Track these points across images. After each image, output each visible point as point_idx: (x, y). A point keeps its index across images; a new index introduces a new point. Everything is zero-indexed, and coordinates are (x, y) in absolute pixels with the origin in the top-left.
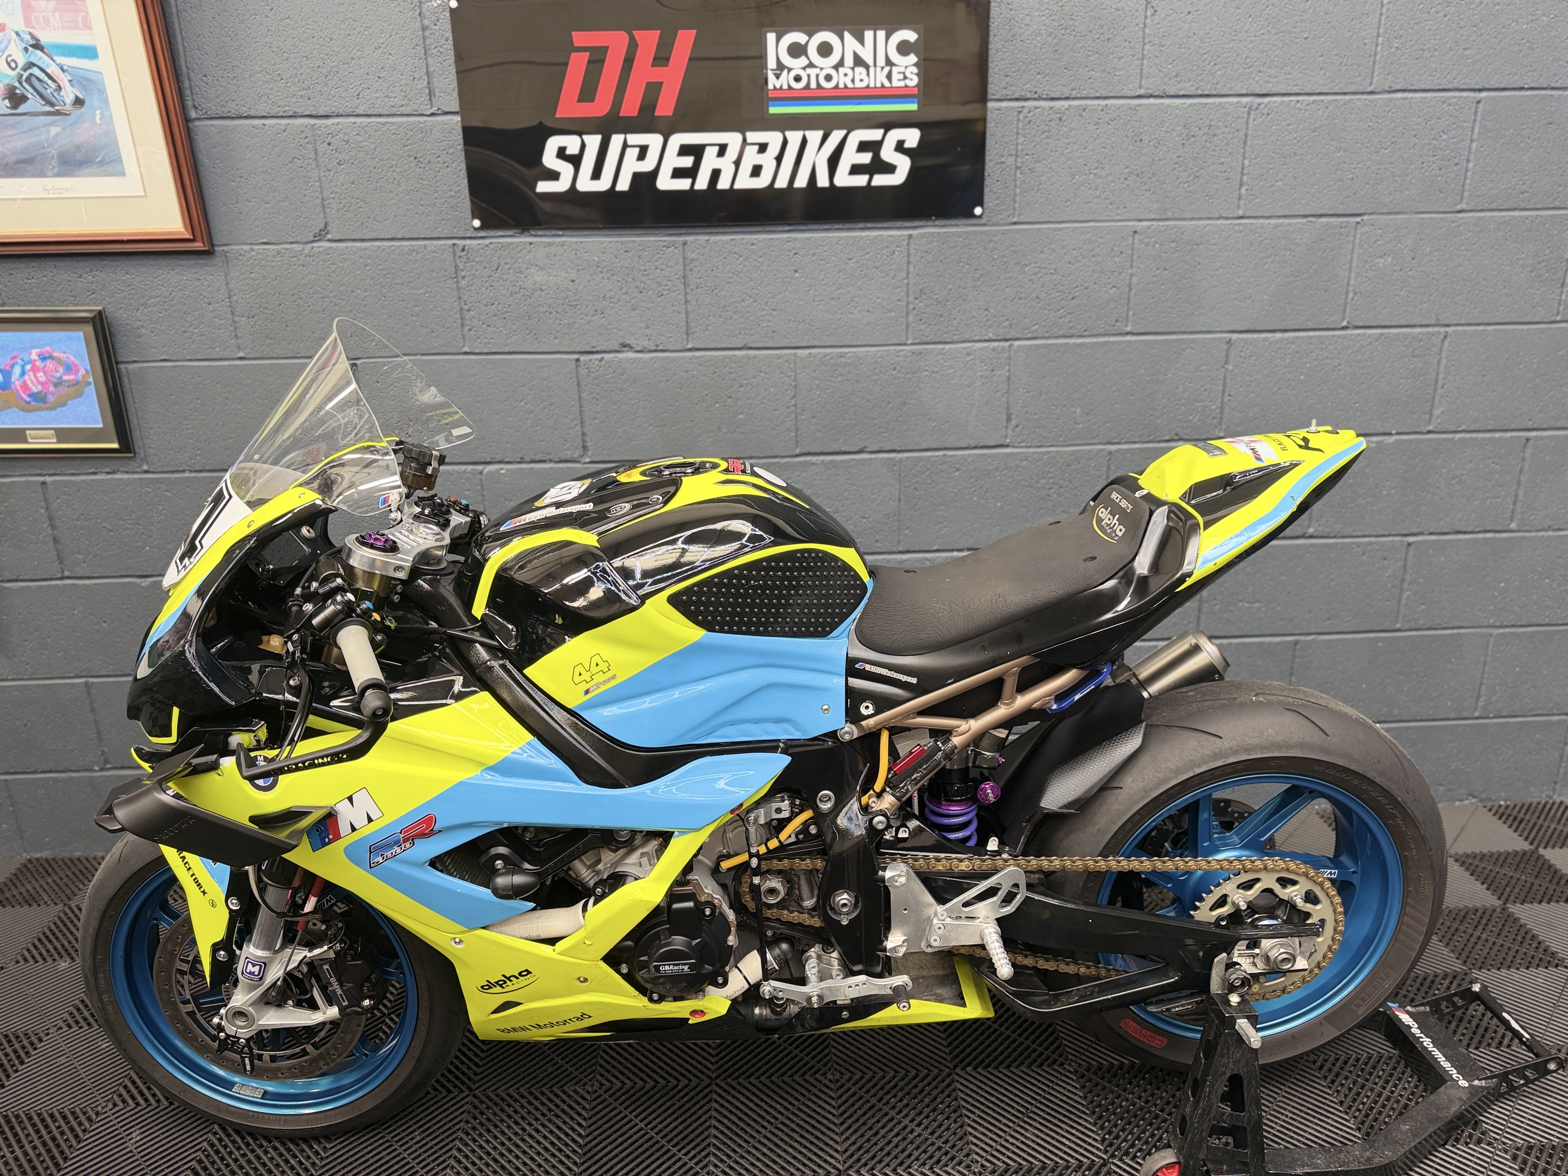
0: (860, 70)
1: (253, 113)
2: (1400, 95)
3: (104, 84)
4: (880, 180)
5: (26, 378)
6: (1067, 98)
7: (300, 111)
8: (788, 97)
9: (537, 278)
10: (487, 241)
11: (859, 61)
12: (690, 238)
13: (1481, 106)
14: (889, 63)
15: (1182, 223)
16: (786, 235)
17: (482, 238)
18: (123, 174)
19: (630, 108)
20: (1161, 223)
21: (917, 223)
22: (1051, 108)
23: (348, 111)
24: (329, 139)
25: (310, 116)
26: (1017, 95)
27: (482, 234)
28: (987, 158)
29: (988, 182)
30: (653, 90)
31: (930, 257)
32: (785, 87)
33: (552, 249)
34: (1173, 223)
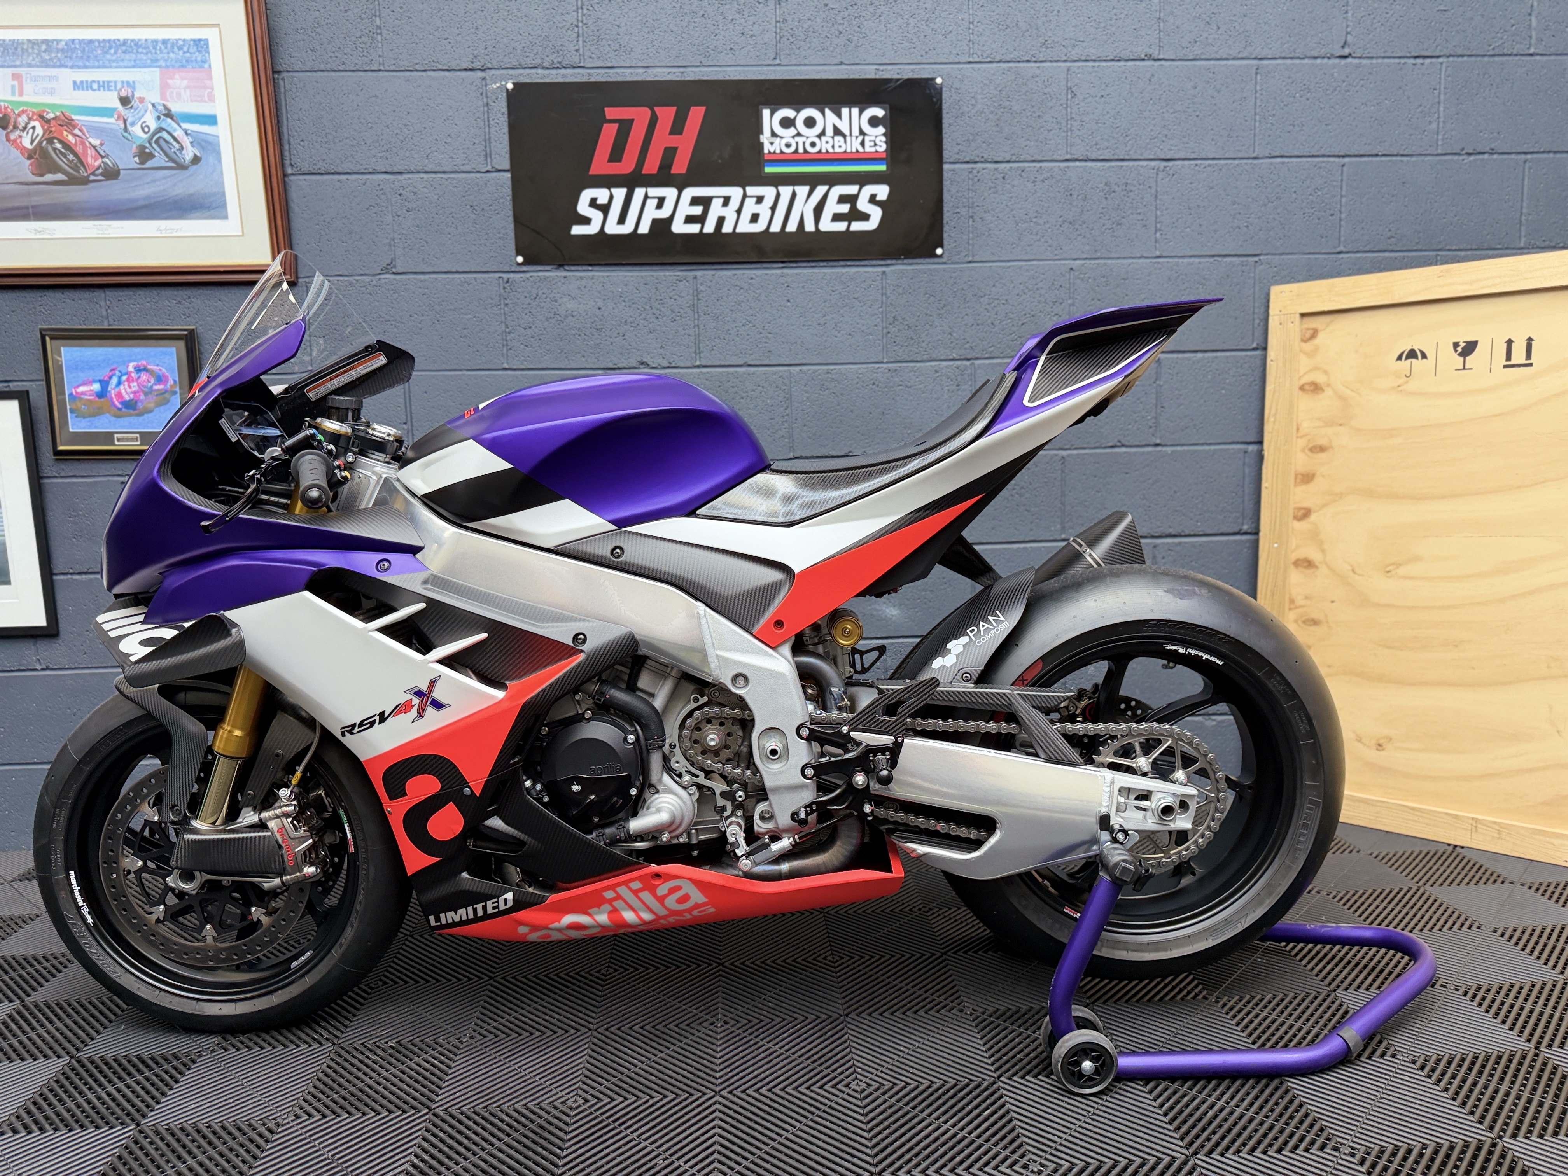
0: (839, 139)
1: (340, 170)
2: (1279, 160)
3: (219, 145)
4: (857, 226)
5: (122, 387)
6: (1008, 162)
7: (378, 168)
8: (781, 159)
9: (569, 306)
10: (528, 275)
11: (837, 132)
12: (699, 274)
13: (1345, 168)
14: (862, 133)
15: (1109, 261)
16: (779, 271)
17: (524, 272)
18: (226, 217)
19: (651, 166)
20: (1093, 262)
21: (889, 262)
22: (996, 169)
23: (419, 168)
24: (401, 191)
25: (386, 173)
26: (967, 159)
27: (525, 268)
28: (945, 209)
29: (946, 228)
30: (670, 154)
31: (901, 291)
32: (778, 151)
33: (584, 283)
34: (1103, 261)
